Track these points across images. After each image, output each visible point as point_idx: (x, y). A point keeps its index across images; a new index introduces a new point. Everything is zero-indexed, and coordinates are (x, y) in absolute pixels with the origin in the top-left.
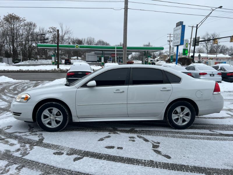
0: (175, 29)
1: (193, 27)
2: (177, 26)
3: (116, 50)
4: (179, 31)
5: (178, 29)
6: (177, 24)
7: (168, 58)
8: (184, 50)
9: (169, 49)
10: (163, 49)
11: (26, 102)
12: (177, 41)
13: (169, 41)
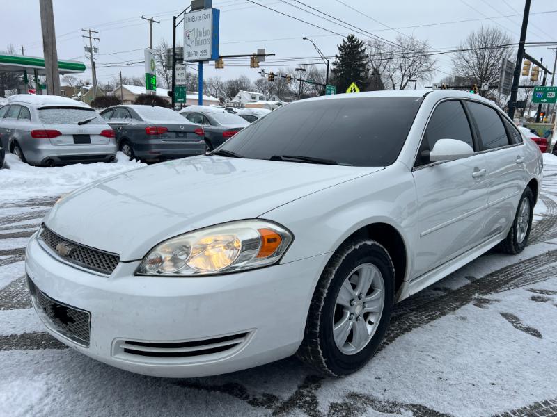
0: (189, 16)
1: (152, 20)
2: (193, 9)
5: (199, 18)
7: (79, 94)
8: (149, 77)
9: (91, 70)
10: (81, 68)
11: (277, 263)
12: (199, 49)
13: (89, 50)
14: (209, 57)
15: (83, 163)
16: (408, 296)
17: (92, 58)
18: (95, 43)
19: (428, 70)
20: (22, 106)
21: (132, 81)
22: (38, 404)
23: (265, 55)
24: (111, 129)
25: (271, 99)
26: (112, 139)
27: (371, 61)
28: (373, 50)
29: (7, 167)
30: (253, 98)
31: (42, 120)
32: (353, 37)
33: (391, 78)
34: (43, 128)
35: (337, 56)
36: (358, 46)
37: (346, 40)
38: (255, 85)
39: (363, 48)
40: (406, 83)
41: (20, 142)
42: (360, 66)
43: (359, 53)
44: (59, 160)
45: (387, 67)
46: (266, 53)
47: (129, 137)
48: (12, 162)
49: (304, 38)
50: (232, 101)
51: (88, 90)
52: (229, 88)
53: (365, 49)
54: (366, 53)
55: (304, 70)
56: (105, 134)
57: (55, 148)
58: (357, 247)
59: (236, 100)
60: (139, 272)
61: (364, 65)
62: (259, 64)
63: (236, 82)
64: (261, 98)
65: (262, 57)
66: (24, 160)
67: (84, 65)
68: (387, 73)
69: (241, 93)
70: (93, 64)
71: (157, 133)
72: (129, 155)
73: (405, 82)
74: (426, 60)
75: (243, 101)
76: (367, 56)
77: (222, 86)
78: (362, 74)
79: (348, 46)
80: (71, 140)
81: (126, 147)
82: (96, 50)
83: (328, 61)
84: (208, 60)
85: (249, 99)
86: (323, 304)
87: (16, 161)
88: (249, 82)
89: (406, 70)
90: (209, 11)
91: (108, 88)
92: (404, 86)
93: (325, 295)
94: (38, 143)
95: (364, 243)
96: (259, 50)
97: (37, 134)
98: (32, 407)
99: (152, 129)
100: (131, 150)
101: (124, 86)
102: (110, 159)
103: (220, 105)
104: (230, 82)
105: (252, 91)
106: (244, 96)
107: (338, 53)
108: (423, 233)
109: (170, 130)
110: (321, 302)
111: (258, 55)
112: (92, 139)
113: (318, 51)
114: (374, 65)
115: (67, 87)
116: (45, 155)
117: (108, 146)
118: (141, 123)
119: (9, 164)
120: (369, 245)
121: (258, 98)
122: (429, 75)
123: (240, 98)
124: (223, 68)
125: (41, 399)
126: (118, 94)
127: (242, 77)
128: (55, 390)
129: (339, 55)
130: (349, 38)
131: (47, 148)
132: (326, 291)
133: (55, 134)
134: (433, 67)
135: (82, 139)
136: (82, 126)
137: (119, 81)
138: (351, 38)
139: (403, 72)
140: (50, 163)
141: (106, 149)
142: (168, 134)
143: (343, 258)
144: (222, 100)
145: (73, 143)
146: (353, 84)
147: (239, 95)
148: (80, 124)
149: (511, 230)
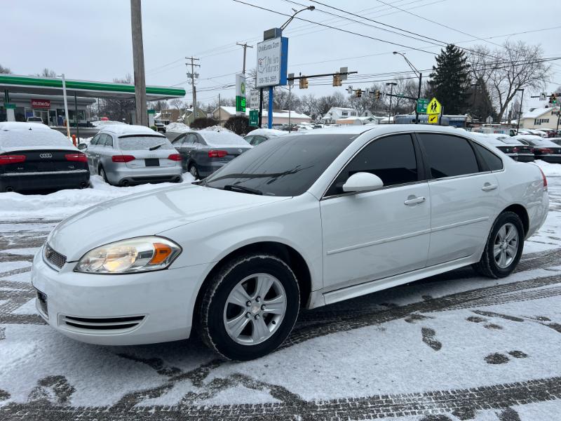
0: (261, 45)
1: (245, 46)
2: (265, 39)
3: (64, 89)
4: (277, 52)
5: (270, 47)
6: (265, 33)
7: (184, 116)
8: (239, 99)
9: (192, 94)
10: (182, 93)
11: (166, 268)
12: (269, 75)
13: (191, 76)
14: (277, 82)
15: (152, 183)
16: (324, 305)
17: (193, 83)
18: (196, 70)
19: (542, 77)
20: (109, 135)
21: (230, 102)
22: (24, 357)
23: (347, 73)
24: (178, 153)
25: (364, 114)
26: (178, 162)
27: (474, 71)
28: (477, 58)
29: (92, 187)
30: (345, 114)
31: (122, 147)
32: (453, 46)
33: (497, 87)
34: (120, 154)
35: (434, 67)
36: (459, 55)
37: (445, 50)
38: (348, 101)
39: (464, 57)
40: (515, 93)
41: (104, 165)
42: (459, 76)
43: (460, 63)
44: (133, 181)
45: (493, 76)
46: (348, 71)
47: (195, 159)
48: (97, 182)
49: (395, 53)
50: (324, 118)
51: (191, 112)
52: (322, 105)
53: (466, 58)
54: (468, 63)
55: (395, 84)
56: (172, 157)
57: (130, 170)
58: (249, 260)
59: (327, 116)
60: (76, 270)
61: (464, 75)
62: (343, 82)
63: (329, 98)
64: (353, 114)
65: (344, 76)
66: (106, 181)
67: (184, 91)
68: (492, 82)
69: (332, 110)
70: (194, 88)
71: (218, 156)
72: (196, 176)
73: (513, 91)
74: (539, 67)
75: (334, 118)
76: (469, 66)
77: (315, 103)
78: (464, 85)
79: (447, 56)
80: (143, 163)
81: (193, 169)
82: (197, 76)
83: (421, 74)
84: (277, 85)
85: (340, 115)
86: (210, 301)
87: (100, 181)
88: (343, 98)
89: (514, 79)
90: (278, 40)
91: (210, 110)
92: (512, 96)
93: (213, 295)
94: (116, 167)
95: (257, 256)
96: (341, 69)
97: (117, 159)
98: (20, 359)
99: (214, 153)
100: (197, 171)
101: (223, 107)
102: (177, 179)
103: (311, 122)
104: (323, 99)
105: (345, 107)
106: (336, 112)
107: (436, 64)
108: (329, 252)
109: (229, 153)
110: (209, 300)
111: (341, 74)
112: (161, 162)
113: (410, 64)
114: (477, 75)
115: (174, 110)
116: (122, 176)
117: (174, 168)
118: (206, 147)
119: (93, 184)
120: (262, 259)
121: (349, 114)
122: (542, 82)
123: (331, 114)
124: (307, 88)
125: (28, 355)
126: (217, 114)
127: (336, 93)
128: (39, 350)
129: (437, 67)
130: (448, 48)
131: (124, 171)
132: (214, 292)
133: (130, 158)
134: (547, 74)
135: (152, 162)
136: (152, 151)
137: (218, 103)
138: (450, 48)
139: (511, 80)
140: (126, 183)
141: (172, 171)
142: (228, 156)
143: (233, 267)
144: (314, 117)
145: (144, 165)
146: (434, 99)
147: (330, 111)
148: (151, 149)
149: (484, 255)
